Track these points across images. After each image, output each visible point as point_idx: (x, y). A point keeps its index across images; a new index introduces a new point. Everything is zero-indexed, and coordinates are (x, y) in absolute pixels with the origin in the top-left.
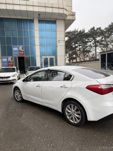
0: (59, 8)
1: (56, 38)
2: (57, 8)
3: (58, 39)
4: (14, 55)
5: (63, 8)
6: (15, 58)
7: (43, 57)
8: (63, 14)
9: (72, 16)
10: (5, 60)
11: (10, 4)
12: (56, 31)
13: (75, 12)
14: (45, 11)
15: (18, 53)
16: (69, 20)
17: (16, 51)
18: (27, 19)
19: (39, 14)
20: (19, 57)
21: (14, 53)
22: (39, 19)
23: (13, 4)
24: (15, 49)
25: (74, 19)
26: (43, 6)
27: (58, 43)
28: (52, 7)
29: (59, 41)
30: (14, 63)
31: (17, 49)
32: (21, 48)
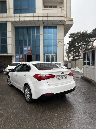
0: (58, 16)
1: (57, 40)
2: (57, 16)
3: (58, 41)
4: (25, 54)
5: (62, 16)
6: (25, 56)
7: (46, 55)
8: (61, 21)
9: (70, 22)
10: (18, 57)
11: (22, 17)
12: (57, 34)
13: (73, 18)
14: (47, 20)
15: (27, 52)
16: (68, 25)
17: (26, 51)
18: (35, 27)
19: (43, 22)
20: (28, 55)
21: (24, 52)
22: (44, 26)
23: (24, 17)
24: (25, 49)
25: (72, 23)
26: (46, 16)
27: (58, 43)
28: (53, 16)
29: (59, 42)
30: (24, 59)
31: (27, 49)
32: (29, 48)
